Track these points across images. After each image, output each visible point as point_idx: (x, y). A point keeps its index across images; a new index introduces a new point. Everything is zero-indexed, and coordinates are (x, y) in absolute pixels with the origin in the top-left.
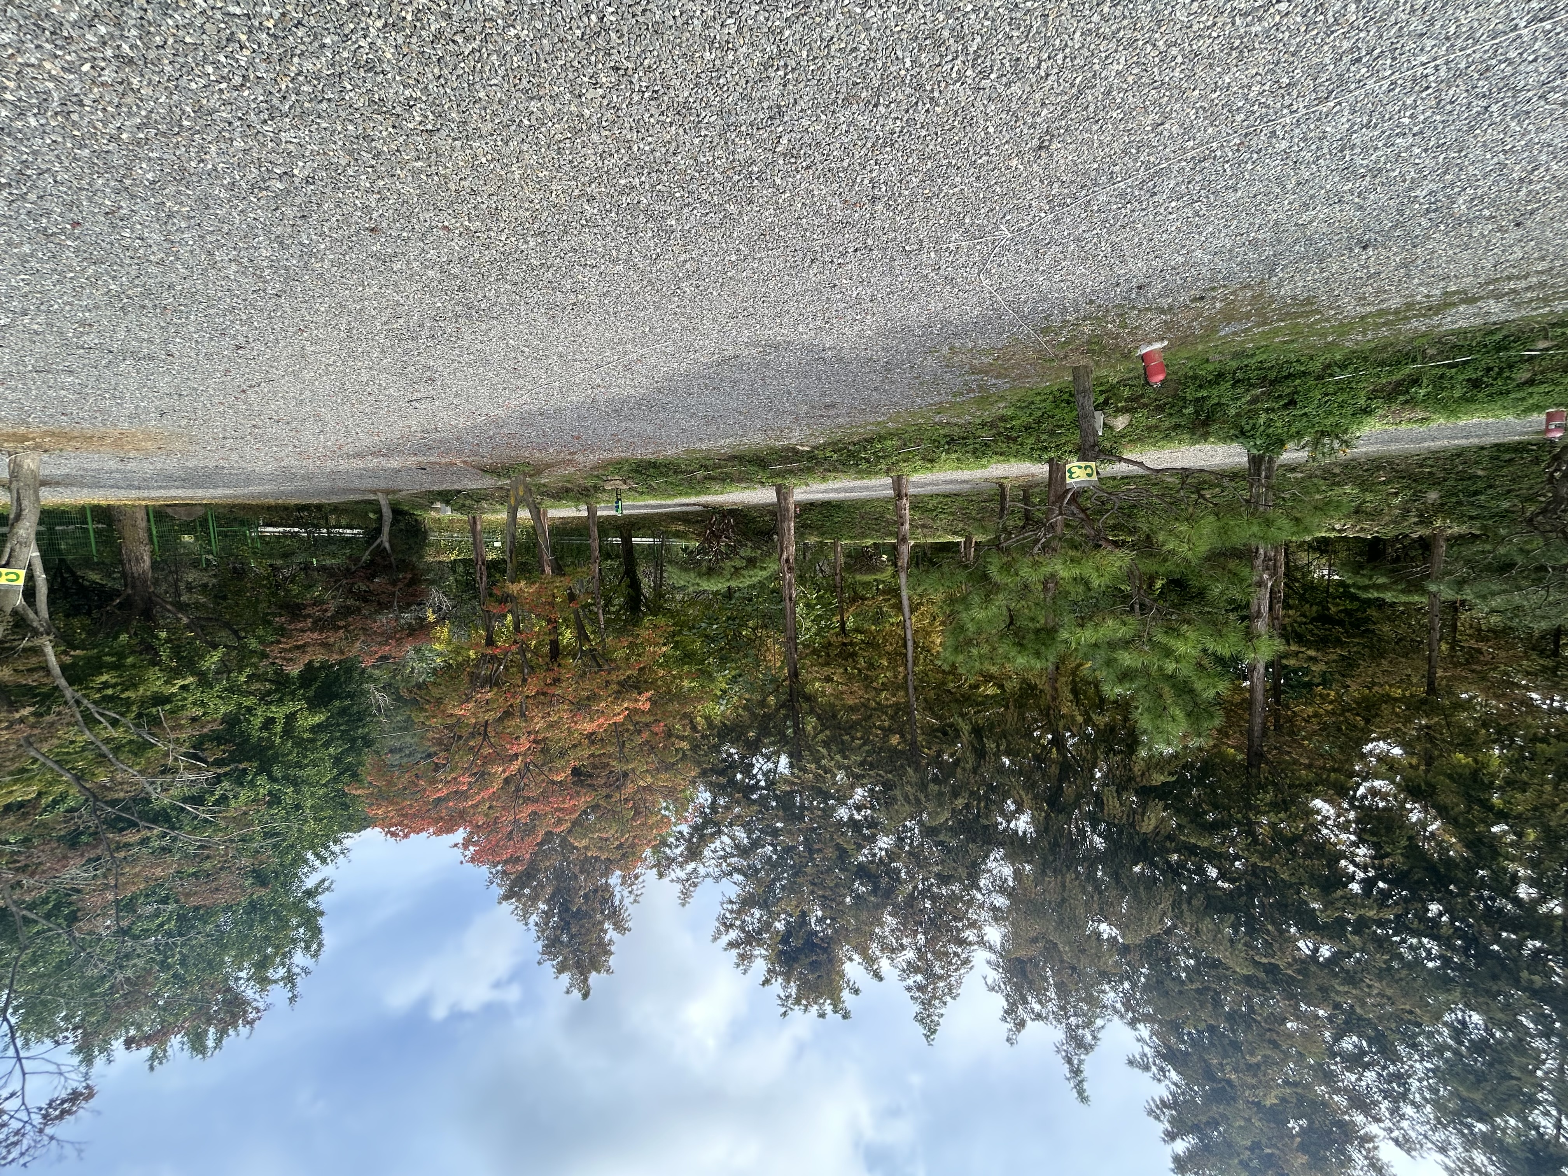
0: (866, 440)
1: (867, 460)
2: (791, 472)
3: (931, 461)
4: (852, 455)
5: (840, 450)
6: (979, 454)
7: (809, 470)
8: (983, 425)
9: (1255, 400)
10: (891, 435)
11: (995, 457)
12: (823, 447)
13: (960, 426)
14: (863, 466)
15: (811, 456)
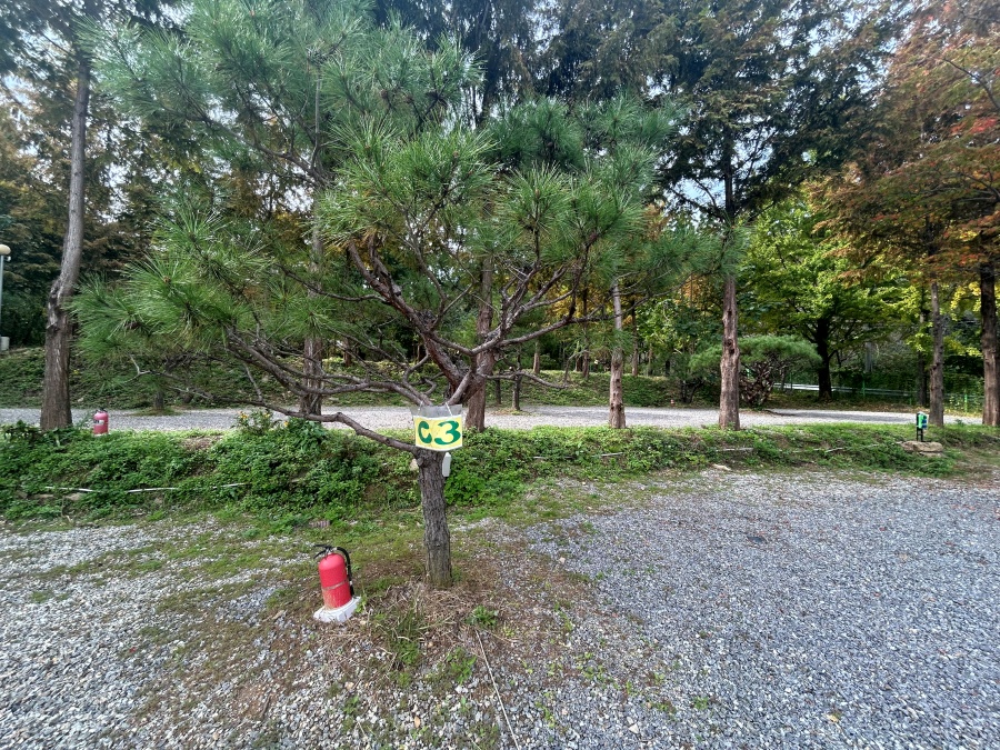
0: (657, 469)
1: (654, 447)
2: (729, 443)
3: (590, 440)
4: (671, 455)
5: (682, 461)
6: (546, 443)
7: (711, 443)
8: (544, 474)
9: (301, 471)
10: (633, 472)
11: (530, 437)
12: (700, 467)
13: (567, 475)
14: (657, 441)
15: (712, 458)
